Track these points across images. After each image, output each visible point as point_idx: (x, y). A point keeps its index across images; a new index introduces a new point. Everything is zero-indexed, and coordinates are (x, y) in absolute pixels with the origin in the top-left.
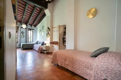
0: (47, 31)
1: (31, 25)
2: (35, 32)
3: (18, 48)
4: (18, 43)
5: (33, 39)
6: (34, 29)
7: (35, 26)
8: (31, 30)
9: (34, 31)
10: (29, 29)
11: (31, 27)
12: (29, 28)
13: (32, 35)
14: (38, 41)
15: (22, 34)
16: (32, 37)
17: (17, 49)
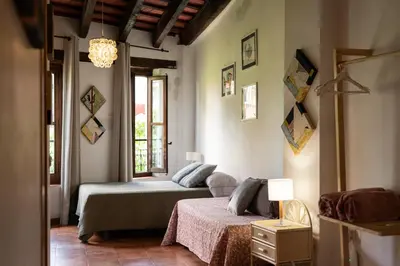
0: (288, 80)
1: (153, 31)
2: (186, 87)
3: (56, 223)
4: (56, 179)
5: (166, 144)
6: (172, 64)
7: (187, 34)
8: (148, 74)
9: (178, 81)
10: (134, 61)
11: (155, 45)
12: (135, 53)
13: (158, 117)
14: (210, 170)
15: (84, 113)
16: (158, 132)
17: (53, 233)
